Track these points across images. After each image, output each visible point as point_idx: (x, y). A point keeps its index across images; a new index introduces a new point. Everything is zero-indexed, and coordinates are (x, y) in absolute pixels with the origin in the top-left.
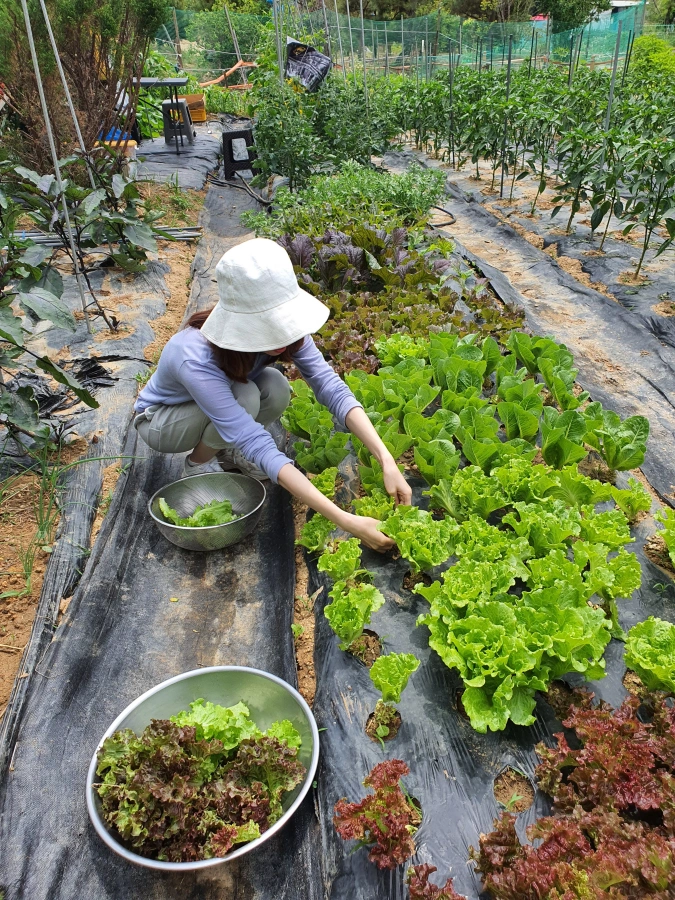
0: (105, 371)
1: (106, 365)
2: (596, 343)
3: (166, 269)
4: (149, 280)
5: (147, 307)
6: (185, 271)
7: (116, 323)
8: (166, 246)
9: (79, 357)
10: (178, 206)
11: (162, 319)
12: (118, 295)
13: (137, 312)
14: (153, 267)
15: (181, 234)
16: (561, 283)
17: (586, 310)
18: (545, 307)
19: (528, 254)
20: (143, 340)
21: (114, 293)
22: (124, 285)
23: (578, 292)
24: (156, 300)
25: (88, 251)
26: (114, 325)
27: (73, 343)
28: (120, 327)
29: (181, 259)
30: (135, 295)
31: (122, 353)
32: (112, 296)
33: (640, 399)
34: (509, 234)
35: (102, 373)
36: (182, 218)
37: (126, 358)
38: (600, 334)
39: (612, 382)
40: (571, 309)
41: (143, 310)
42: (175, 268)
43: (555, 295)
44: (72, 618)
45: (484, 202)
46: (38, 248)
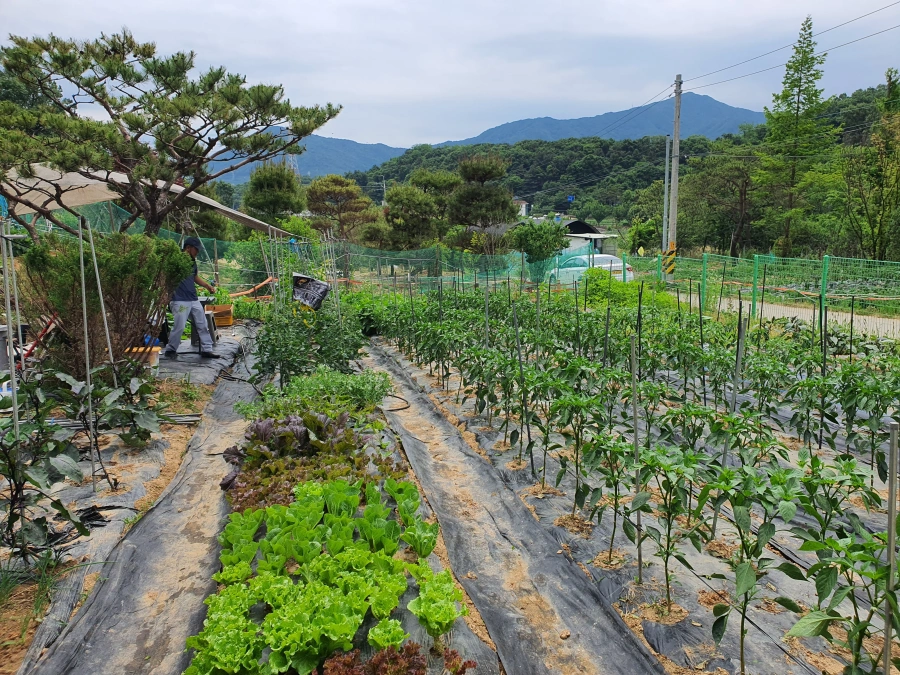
0: (101, 517)
1: (103, 513)
2: (467, 489)
3: (166, 445)
4: (149, 454)
5: (145, 473)
6: (182, 447)
7: (116, 483)
8: (170, 428)
9: (83, 508)
10: (188, 398)
11: (155, 481)
12: (122, 465)
13: (135, 476)
14: (156, 444)
15: (184, 419)
16: (461, 450)
17: (470, 468)
18: (444, 466)
19: (448, 429)
20: (135, 495)
21: (121, 463)
22: (129, 458)
23: (468, 455)
24: (153, 467)
25: (102, 432)
26: (115, 486)
27: (80, 498)
28: (119, 486)
29: (181, 437)
30: (137, 464)
31: (117, 504)
32: (118, 465)
33: (479, 523)
34: (438, 416)
35: (100, 518)
36: (189, 407)
37: (119, 507)
38: (473, 483)
39: (466, 514)
40: (461, 468)
41: (140, 474)
42: (173, 445)
43: (454, 458)
44: (49, 657)
45: (430, 393)
46: (65, 431)
